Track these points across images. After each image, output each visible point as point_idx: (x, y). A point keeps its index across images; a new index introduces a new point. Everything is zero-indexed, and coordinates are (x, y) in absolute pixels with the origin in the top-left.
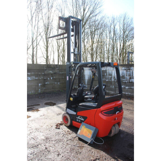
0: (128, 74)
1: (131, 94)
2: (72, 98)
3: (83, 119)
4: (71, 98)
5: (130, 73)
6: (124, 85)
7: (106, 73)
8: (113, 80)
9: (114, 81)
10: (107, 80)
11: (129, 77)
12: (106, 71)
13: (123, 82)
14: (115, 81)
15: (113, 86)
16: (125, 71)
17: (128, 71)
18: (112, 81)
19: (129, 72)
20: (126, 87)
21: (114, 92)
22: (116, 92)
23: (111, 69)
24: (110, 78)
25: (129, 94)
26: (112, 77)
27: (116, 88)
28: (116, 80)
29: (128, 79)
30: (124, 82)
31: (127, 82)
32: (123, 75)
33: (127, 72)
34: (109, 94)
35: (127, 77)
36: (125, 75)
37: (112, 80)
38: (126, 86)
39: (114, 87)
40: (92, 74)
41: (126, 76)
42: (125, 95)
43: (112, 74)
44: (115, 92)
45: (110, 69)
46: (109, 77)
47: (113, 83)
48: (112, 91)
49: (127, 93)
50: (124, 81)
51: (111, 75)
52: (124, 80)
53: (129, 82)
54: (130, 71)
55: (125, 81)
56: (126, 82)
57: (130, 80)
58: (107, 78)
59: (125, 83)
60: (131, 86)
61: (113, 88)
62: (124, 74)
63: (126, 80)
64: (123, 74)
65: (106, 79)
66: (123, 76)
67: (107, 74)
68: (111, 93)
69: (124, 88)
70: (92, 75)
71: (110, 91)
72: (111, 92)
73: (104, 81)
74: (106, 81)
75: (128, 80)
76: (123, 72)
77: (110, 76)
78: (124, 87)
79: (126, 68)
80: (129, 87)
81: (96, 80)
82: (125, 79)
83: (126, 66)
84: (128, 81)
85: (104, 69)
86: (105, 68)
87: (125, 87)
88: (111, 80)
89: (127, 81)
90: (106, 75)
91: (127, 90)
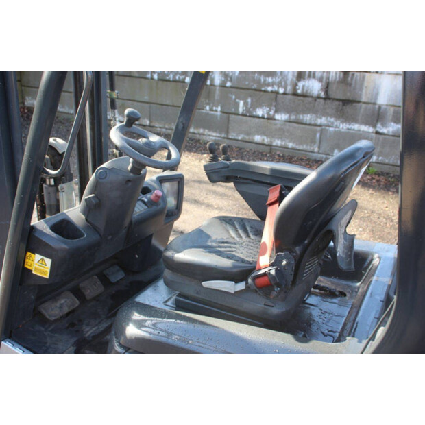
1: (298, 147)
2: (48, 261)
4: (38, 257)
6: (269, 106)
8: (218, 79)
9: (223, 86)
10: (187, 80)
13: (265, 91)
14: (229, 84)
15: (219, 109)
18: (212, 85)
20: (278, 117)
21: (220, 133)
22: (227, 132)
25: (290, 145)
27: (228, 118)
28: (231, 81)
29: (290, 78)
30: (272, 92)
31: (281, 91)
34: (198, 141)
37: (212, 80)
38: (276, 112)
39: (222, 112)
42: (268, 148)
44: (223, 135)
47: (217, 92)
48: (210, 130)
49: (278, 142)
50: (269, 89)
52: (270, 80)
53: (295, 94)
55: (276, 88)
56: (277, 93)
57: (301, 84)
59: (273, 95)
60: (298, 113)
61: (216, 116)
63: (279, 85)
65: (185, 73)
69: (268, 119)
71: (201, 131)
72: (206, 132)
73: (175, 81)
74: (183, 82)
75: (289, 82)
78: (268, 113)
80: (293, 117)
82: (277, 80)
84: (289, 89)
87: (272, 113)
89: (285, 88)
91: (280, 129)
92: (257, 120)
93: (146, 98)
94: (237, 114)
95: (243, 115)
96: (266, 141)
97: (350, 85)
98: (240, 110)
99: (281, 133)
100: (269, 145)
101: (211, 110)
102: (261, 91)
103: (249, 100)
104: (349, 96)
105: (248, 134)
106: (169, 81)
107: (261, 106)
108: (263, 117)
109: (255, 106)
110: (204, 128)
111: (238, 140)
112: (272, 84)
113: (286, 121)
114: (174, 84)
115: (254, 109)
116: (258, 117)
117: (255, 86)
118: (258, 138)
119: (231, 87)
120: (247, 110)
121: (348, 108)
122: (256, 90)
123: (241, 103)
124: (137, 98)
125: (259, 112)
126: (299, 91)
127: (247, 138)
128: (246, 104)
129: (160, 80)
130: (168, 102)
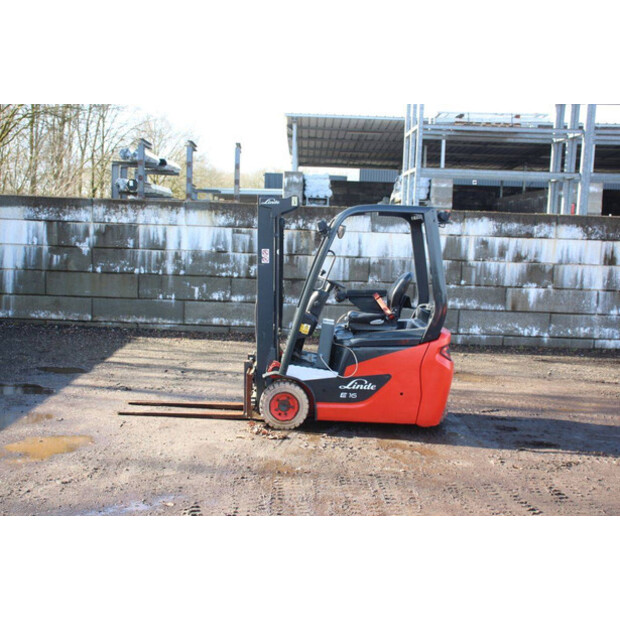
0: (244, 244)
2: (309, 326)
3: (371, 387)
4: (305, 325)
5: (251, 242)
6: (225, 289)
7: (135, 237)
8: (170, 268)
9: (176, 274)
10: (137, 271)
11: (247, 255)
12: (135, 228)
14: (182, 272)
15: (173, 297)
16: (229, 230)
17: (244, 230)
18: (165, 274)
19: (247, 237)
20: (234, 299)
21: (176, 319)
22: (184, 318)
23: (161, 221)
24: (153, 262)
25: (248, 323)
26: (164, 258)
27: (184, 305)
28: (184, 269)
29: (242, 262)
30: (227, 277)
31: (235, 275)
32: (221, 247)
33: (237, 235)
35: (238, 255)
36: (230, 249)
37: (165, 270)
38: (232, 294)
39: (177, 299)
40: (45, 242)
41: (235, 251)
42: (227, 329)
43: (165, 243)
44: (179, 322)
45: (153, 222)
46: (150, 255)
47: (171, 280)
48: (164, 318)
49: (236, 322)
50: (224, 274)
51: (163, 248)
52: (224, 266)
53: (249, 277)
54: (250, 234)
55: (230, 273)
56: (232, 277)
58: (139, 258)
59: (228, 280)
61: (171, 304)
62: (225, 243)
63: (233, 270)
64: (217, 243)
65: (134, 264)
66: (219, 252)
67: (141, 240)
68: (158, 327)
69: (224, 301)
70: (46, 248)
71: (155, 320)
72: (160, 320)
73: (122, 273)
74: (132, 273)
75: (242, 267)
76: (219, 236)
77: (154, 252)
78: (224, 296)
79: (232, 220)
80: (248, 298)
81: (75, 269)
82: (231, 266)
83: (235, 212)
84: (243, 273)
85: (125, 220)
86: (127, 216)
87: (228, 296)
88: (158, 269)
89: (239, 272)
90: (136, 247)
91: (237, 310)
92: (214, 304)
93: (87, 292)
94: (193, 300)
95: (199, 300)
96: (225, 322)
97: (297, 266)
98: (196, 296)
99: (238, 313)
100: (228, 326)
101: (165, 298)
102: (215, 276)
103: (204, 286)
104: (296, 275)
105: (205, 318)
106: (115, 273)
107: (216, 291)
108: (219, 301)
109: (211, 290)
110: (158, 316)
111: (195, 325)
112: (227, 270)
113: (242, 302)
114: (121, 276)
115: (210, 294)
116: (215, 301)
117: (209, 273)
118: (216, 321)
119: (185, 275)
120: (203, 295)
121: (297, 285)
122: (211, 276)
123: (197, 289)
124: (76, 293)
125: (216, 296)
126: (252, 274)
127: (205, 321)
128: (201, 290)
129: (103, 272)
130: (114, 295)
